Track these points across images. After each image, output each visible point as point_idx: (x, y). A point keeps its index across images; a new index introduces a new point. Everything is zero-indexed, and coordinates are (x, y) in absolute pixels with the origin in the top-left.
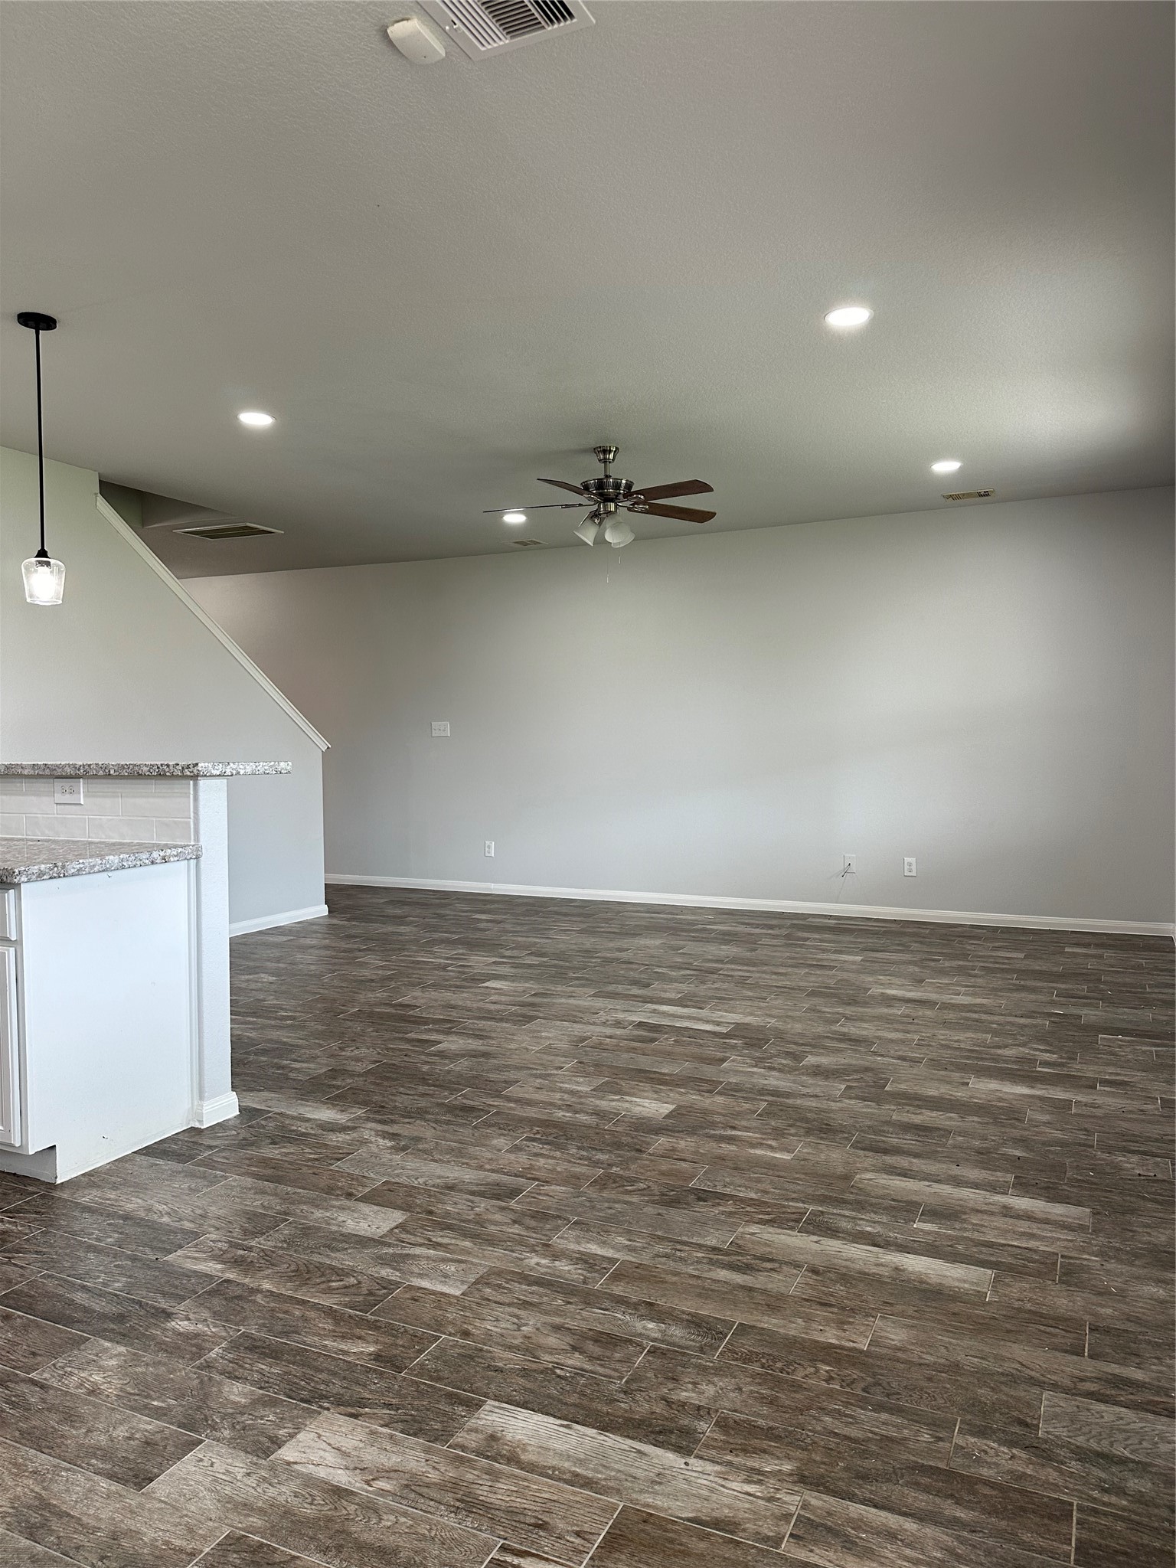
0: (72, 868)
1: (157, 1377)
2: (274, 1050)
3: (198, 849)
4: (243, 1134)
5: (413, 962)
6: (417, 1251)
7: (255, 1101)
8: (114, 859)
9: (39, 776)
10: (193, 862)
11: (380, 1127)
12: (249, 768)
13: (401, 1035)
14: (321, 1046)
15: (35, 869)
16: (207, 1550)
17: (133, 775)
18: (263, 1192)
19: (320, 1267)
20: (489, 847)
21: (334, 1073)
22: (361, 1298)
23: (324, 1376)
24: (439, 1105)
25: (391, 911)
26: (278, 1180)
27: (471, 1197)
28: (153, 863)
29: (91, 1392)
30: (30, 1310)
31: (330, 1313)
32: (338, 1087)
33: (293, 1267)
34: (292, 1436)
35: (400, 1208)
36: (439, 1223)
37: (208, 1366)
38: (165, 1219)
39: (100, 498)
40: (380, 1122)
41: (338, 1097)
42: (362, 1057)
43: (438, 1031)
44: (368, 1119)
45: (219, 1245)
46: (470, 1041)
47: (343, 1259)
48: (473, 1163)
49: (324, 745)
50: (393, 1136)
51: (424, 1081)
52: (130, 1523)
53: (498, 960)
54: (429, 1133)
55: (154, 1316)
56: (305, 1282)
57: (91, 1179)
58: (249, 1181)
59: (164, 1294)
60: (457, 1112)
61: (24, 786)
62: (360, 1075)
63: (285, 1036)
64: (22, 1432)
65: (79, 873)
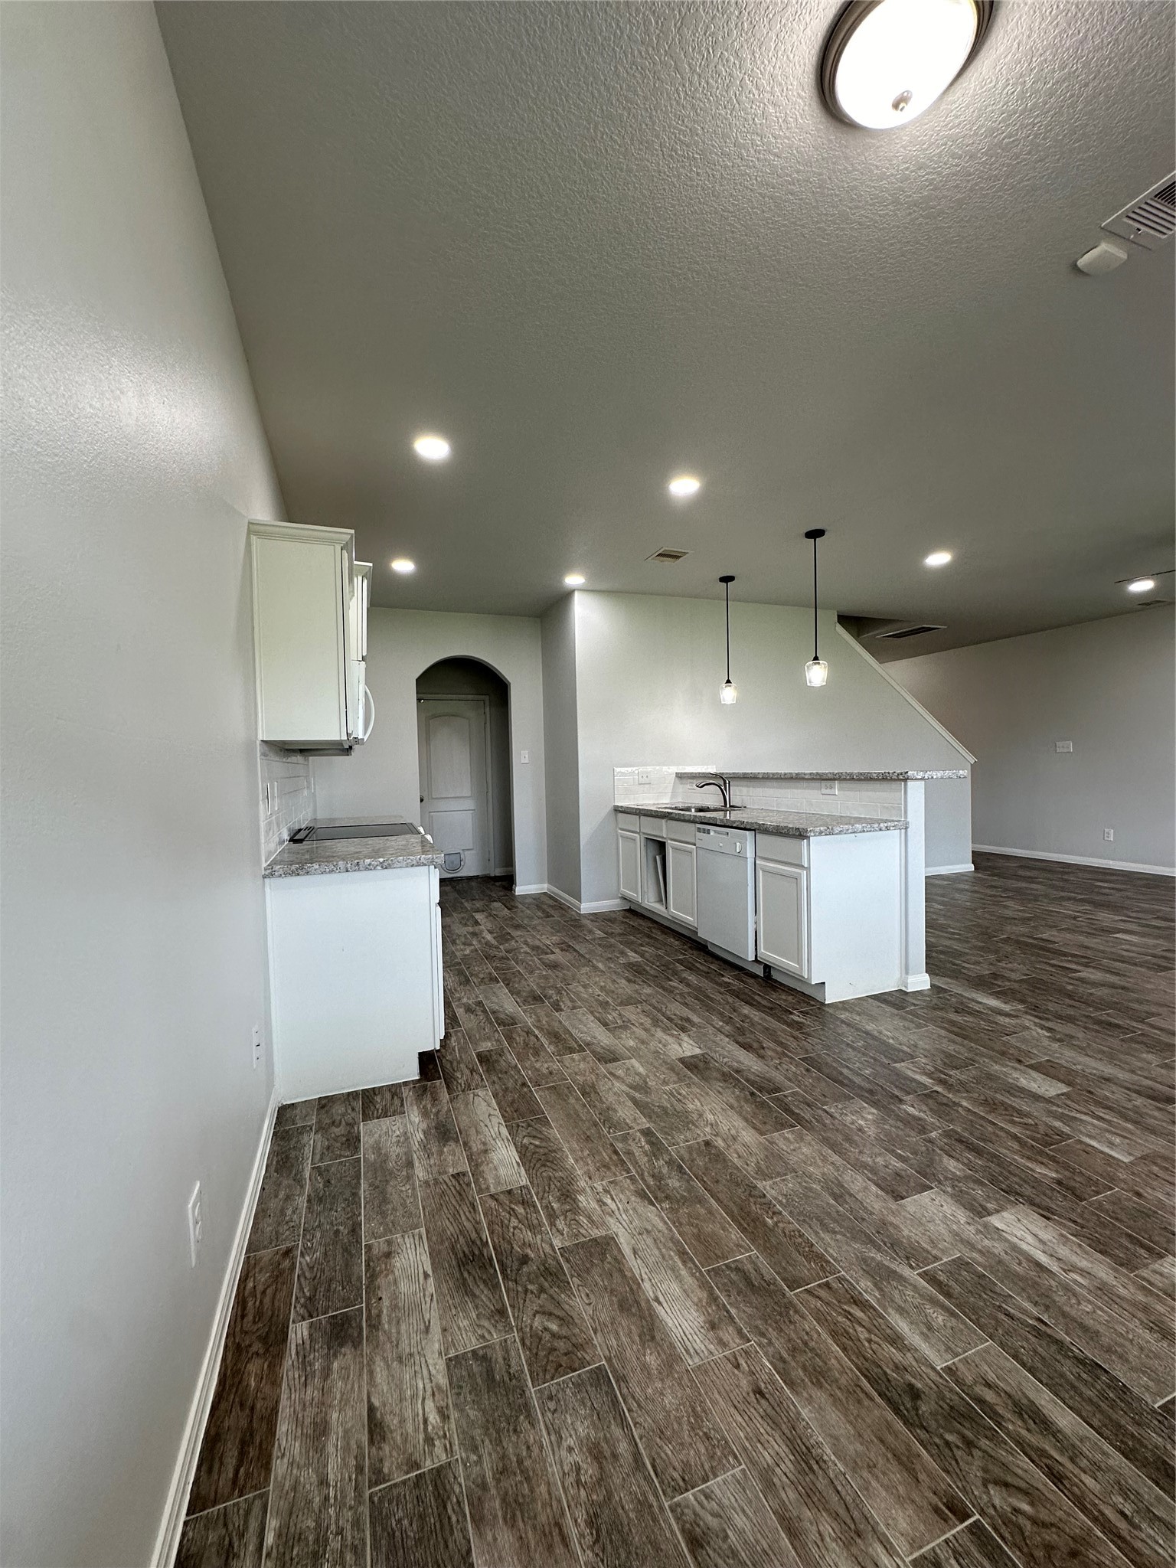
0: (837, 829)
1: (898, 1136)
2: (948, 952)
3: (907, 823)
4: (935, 1001)
5: (1046, 910)
6: (1084, 1117)
7: (941, 982)
8: (859, 826)
9: (813, 779)
10: (903, 831)
11: (1037, 1020)
12: (940, 774)
13: (1045, 960)
14: (982, 956)
15: (818, 829)
16: (945, 1260)
17: (867, 778)
18: (954, 1042)
19: (1003, 1103)
20: (1108, 833)
21: (995, 976)
22: (1039, 1136)
23: (1016, 1179)
24: (1087, 1017)
25: (1021, 872)
26: (965, 1037)
27: (1128, 1092)
28: (880, 830)
29: (860, 1130)
30: (819, 1070)
31: (1015, 1137)
32: (1000, 986)
33: (983, 1097)
34: (998, 1211)
35: (1063, 1082)
36: (1100, 1103)
37: (931, 1141)
38: (891, 1041)
39: (838, 624)
40: (1036, 1017)
41: (999, 993)
42: (1017, 970)
43: (1077, 963)
44: (1026, 1013)
45: (928, 1067)
46: (1107, 975)
47: (1024, 1106)
48: (1127, 1067)
49: (972, 760)
50: (1049, 1029)
51: (1070, 997)
52: (891, 1218)
53: (1124, 918)
54: (1080, 1035)
55: (891, 1098)
56: (993, 1111)
57: (844, 1005)
58: (943, 1032)
59: (896, 1087)
60: (1104, 1025)
61: (804, 784)
62: (1015, 981)
63: (956, 946)
64: (824, 1138)
65: (840, 832)
